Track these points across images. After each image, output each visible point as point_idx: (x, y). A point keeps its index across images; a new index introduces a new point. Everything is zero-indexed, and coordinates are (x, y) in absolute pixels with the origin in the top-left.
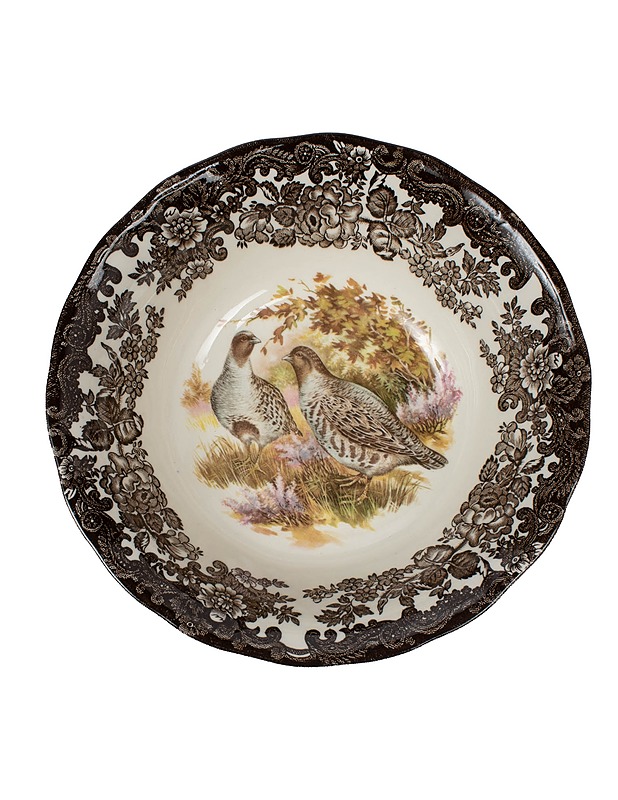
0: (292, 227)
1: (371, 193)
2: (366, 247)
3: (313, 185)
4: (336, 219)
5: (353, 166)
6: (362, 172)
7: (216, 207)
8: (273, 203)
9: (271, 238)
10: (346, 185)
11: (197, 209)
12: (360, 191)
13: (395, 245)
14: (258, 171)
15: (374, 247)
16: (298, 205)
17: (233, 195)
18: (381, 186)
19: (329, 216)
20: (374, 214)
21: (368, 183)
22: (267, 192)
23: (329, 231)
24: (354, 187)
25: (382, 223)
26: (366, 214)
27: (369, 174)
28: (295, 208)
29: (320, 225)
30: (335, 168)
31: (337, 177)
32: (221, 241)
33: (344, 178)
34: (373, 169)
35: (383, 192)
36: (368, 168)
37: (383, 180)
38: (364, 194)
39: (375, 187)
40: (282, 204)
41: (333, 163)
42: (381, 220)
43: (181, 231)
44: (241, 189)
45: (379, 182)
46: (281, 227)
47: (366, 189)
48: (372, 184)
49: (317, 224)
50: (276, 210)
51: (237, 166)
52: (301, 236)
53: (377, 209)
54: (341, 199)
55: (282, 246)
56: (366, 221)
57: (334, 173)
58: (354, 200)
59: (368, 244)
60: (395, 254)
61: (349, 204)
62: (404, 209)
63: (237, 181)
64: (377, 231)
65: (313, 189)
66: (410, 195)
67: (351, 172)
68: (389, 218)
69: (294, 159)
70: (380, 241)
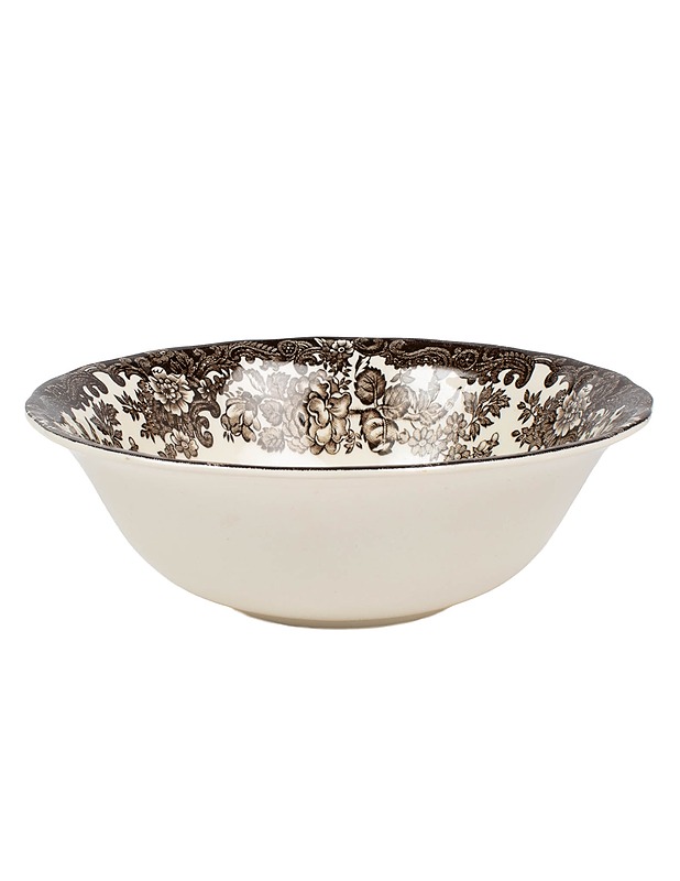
0: (280, 427)
1: (358, 378)
2: (361, 447)
3: (299, 376)
4: (325, 416)
5: (336, 356)
6: (346, 360)
7: (202, 382)
8: (260, 394)
9: (258, 438)
10: (332, 374)
11: (183, 376)
12: (347, 379)
13: (391, 432)
14: (243, 358)
15: (370, 444)
16: (285, 400)
17: (220, 376)
18: (367, 368)
19: (317, 412)
20: (365, 401)
21: (353, 368)
22: (253, 380)
23: (320, 432)
24: (340, 376)
25: (374, 410)
26: (357, 404)
27: (353, 361)
28: (282, 403)
29: (310, 425)
30: (319, 359)
31: (322, 366)
32: (206, 423)
33: (329, 368)
34: (357, 354)
35: (370, 374)
36: (352, 354)
37: (368, 362)
38: (350, 381)
39: (361, 370)
40: (269, 397)
41: (316, 355)
42: (372, 406)
43: (168, 391)
44: (228, 372)
45: (364, 365)
46: (269, 425)
47: (352, 376)
48: (357, 368)
49: (306, 424)
50: (263, 402)
51: (223, 352)
52: (290, 439)
53: (367, 394)
54: (328, 390)
55: (270, 450)
56: (357, 412)
57: (318, 364)
58: (342, 391)
59: (362, 442)
60: (393, 443)
61: (337, 395)
62: (394, 384)
63: (224, 363)
64: (369, 423)
65: (299, 381)
66: (396, 368)
67: (336, 362)
68: (380, 402)
69: (278, 351)
70: (374, 434)
